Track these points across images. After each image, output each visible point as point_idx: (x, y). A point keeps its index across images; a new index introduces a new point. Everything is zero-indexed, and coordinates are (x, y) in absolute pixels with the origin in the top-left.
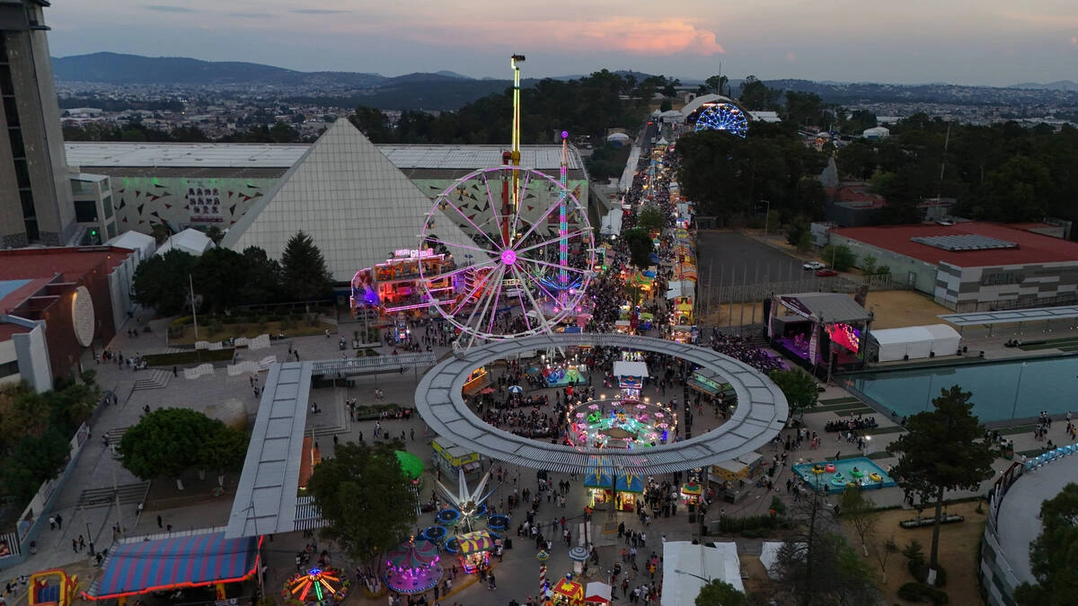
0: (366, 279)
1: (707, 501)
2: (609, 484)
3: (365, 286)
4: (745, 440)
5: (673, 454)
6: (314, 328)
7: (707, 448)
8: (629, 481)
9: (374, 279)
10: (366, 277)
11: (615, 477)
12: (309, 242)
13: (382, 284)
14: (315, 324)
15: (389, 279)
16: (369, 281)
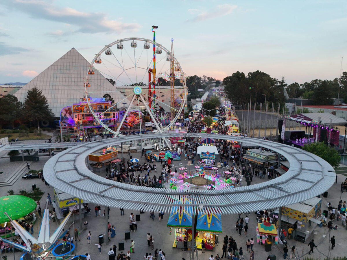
0: (68, 112)
1: (282, 240)
2: (190, 223)
3: (68, 116)
4: (312, 185)
5: (250, 194)
6: (38, 137)
7: (281, 189)
8: (209, 221)
9: (73, 112)
10: (68, 111)
11: (196, 218)
12: (40, 93)
13: (76, 114)
14: (40, 135)
15: (80, 112)
16: (70, 113)
